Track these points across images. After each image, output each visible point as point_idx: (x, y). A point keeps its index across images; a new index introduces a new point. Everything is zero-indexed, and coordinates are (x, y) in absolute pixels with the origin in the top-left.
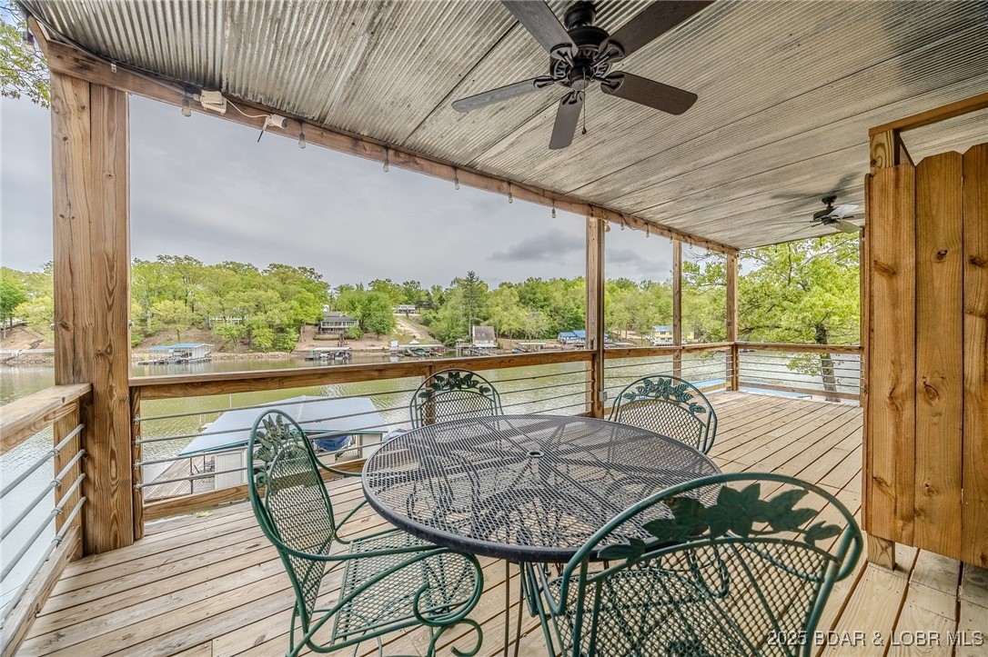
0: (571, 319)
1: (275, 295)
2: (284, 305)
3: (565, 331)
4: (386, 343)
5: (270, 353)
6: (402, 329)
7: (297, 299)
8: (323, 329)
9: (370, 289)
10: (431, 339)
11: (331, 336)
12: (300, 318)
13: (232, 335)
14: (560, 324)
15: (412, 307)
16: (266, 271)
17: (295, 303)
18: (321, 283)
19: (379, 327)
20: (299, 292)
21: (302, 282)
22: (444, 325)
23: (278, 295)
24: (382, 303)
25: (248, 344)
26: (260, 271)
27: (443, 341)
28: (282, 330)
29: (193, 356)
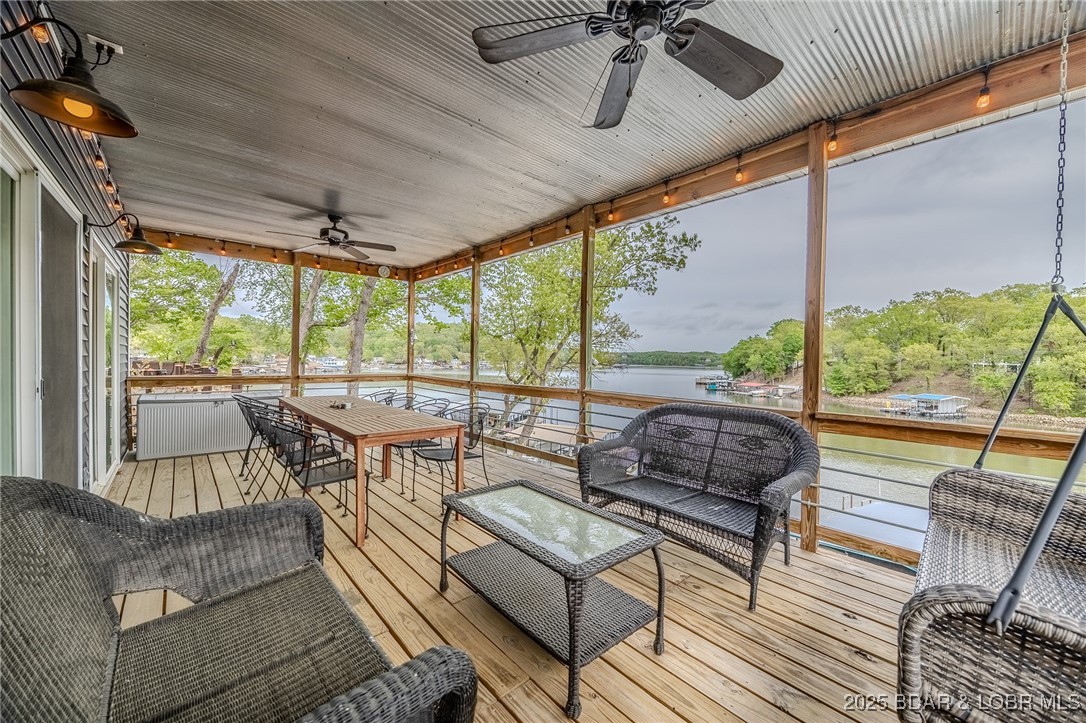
5: (1068, 418)
25: (1029, 400)
29: (940, 410)
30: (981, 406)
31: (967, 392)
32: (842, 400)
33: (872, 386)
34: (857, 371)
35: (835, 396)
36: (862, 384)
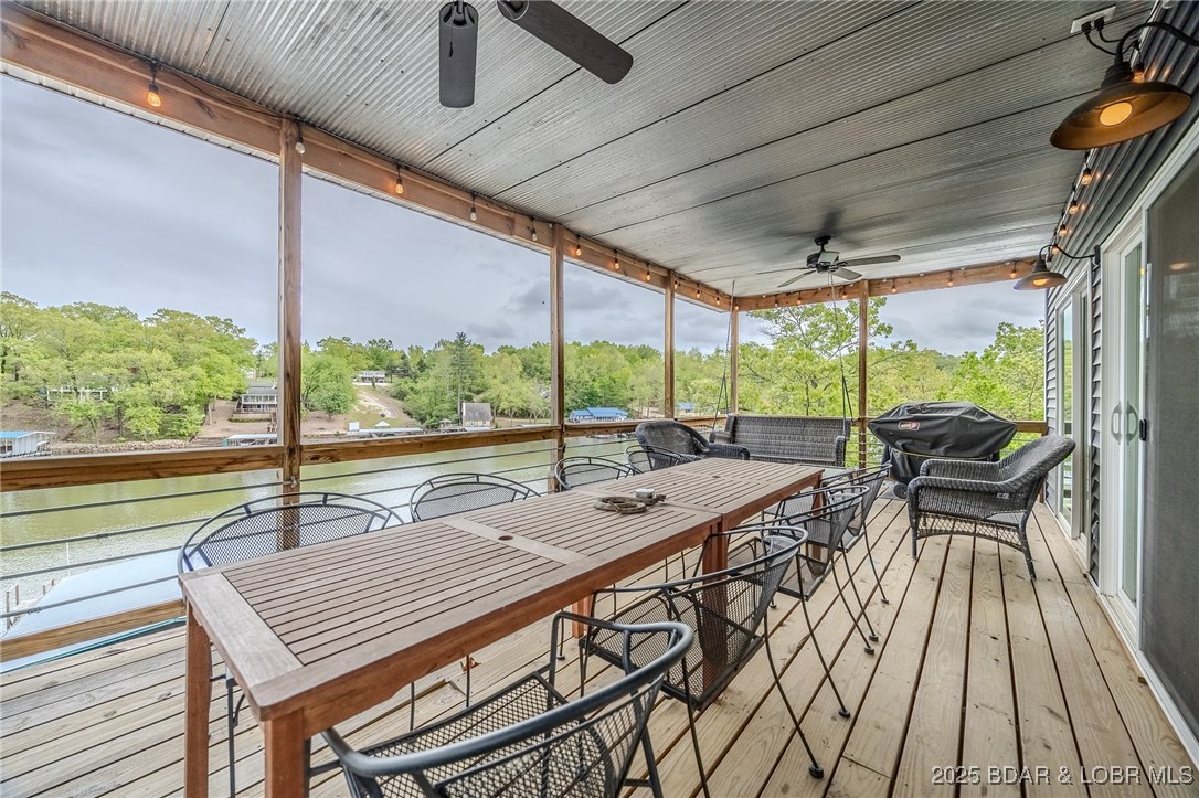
0: (586, 394)
1: (166, 359)
2: (179, 373)
3: (578, 408)
4: (343, 425)
5: (156, 442)
6: (366, 404)
7: (202, 365)
8: (245, 406)
9: (319, 349)
10: (407, 418)
11: (258, 416)
12: (207, 391)
13: (89, 417)
14: (573, 400)
15: (381, 374)
16: (151, 320)
17: (199, 371)
18: (242, 340)
19: (331, 403)
20: (207, 354)
21: (211, 339)
22: (424, 399)
23: (171, 358)
24: (336, 372)
25: (119, 428)
26: (141, 318)
27: (422, 420)
28: (177, 408)
30: (66, 440)
31: (46, 425)
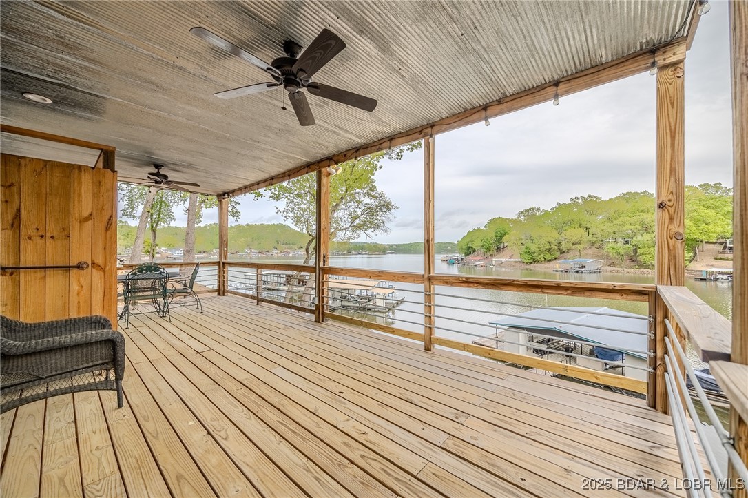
13: (618, 254)
25: (635, 261)
29: (587, 268)
30: (610, 265)
31: (602, 257)
32: (531, 267)
33: (548, 256)
34: (539, 248)
35: (527, 263)
36: (542, 255)
